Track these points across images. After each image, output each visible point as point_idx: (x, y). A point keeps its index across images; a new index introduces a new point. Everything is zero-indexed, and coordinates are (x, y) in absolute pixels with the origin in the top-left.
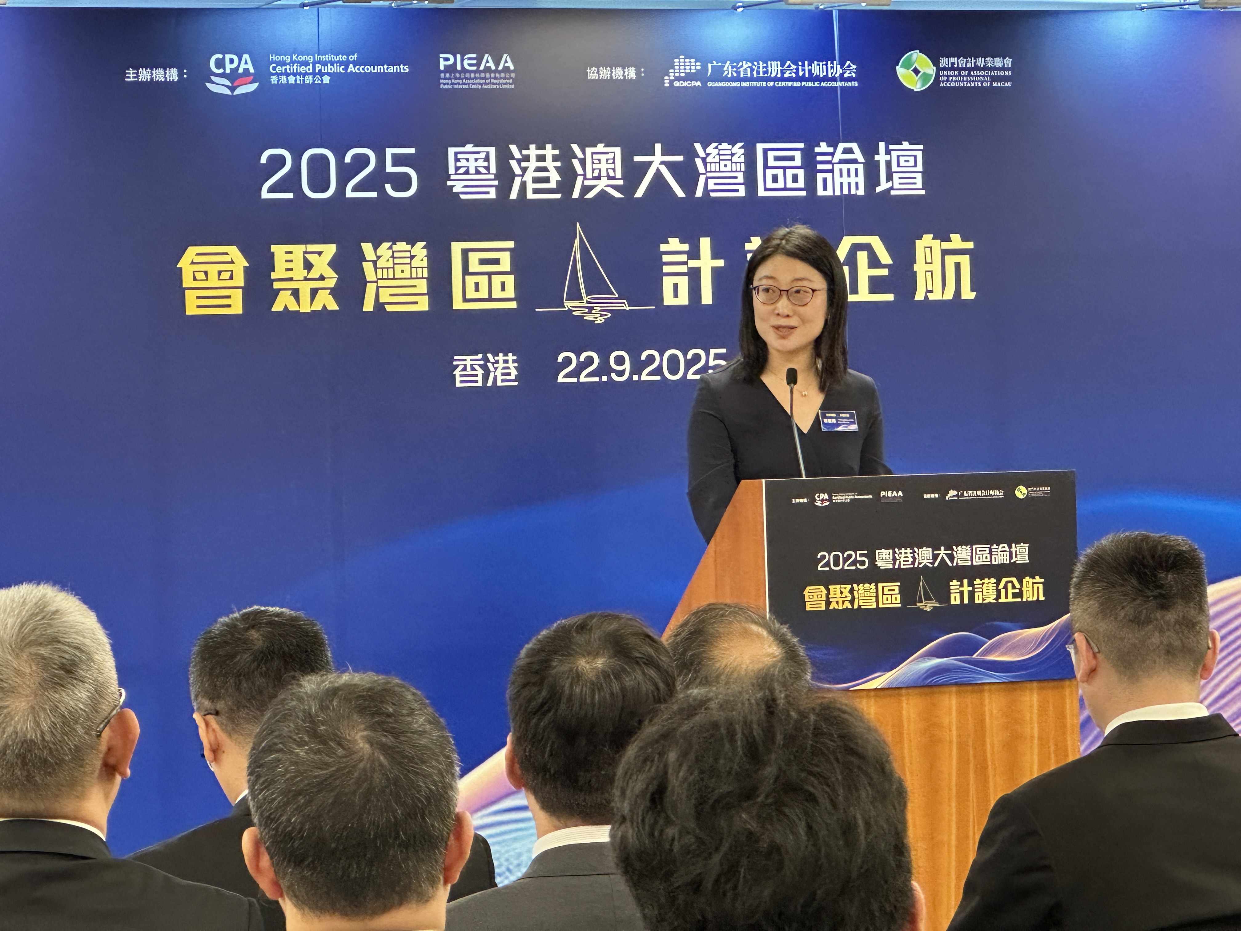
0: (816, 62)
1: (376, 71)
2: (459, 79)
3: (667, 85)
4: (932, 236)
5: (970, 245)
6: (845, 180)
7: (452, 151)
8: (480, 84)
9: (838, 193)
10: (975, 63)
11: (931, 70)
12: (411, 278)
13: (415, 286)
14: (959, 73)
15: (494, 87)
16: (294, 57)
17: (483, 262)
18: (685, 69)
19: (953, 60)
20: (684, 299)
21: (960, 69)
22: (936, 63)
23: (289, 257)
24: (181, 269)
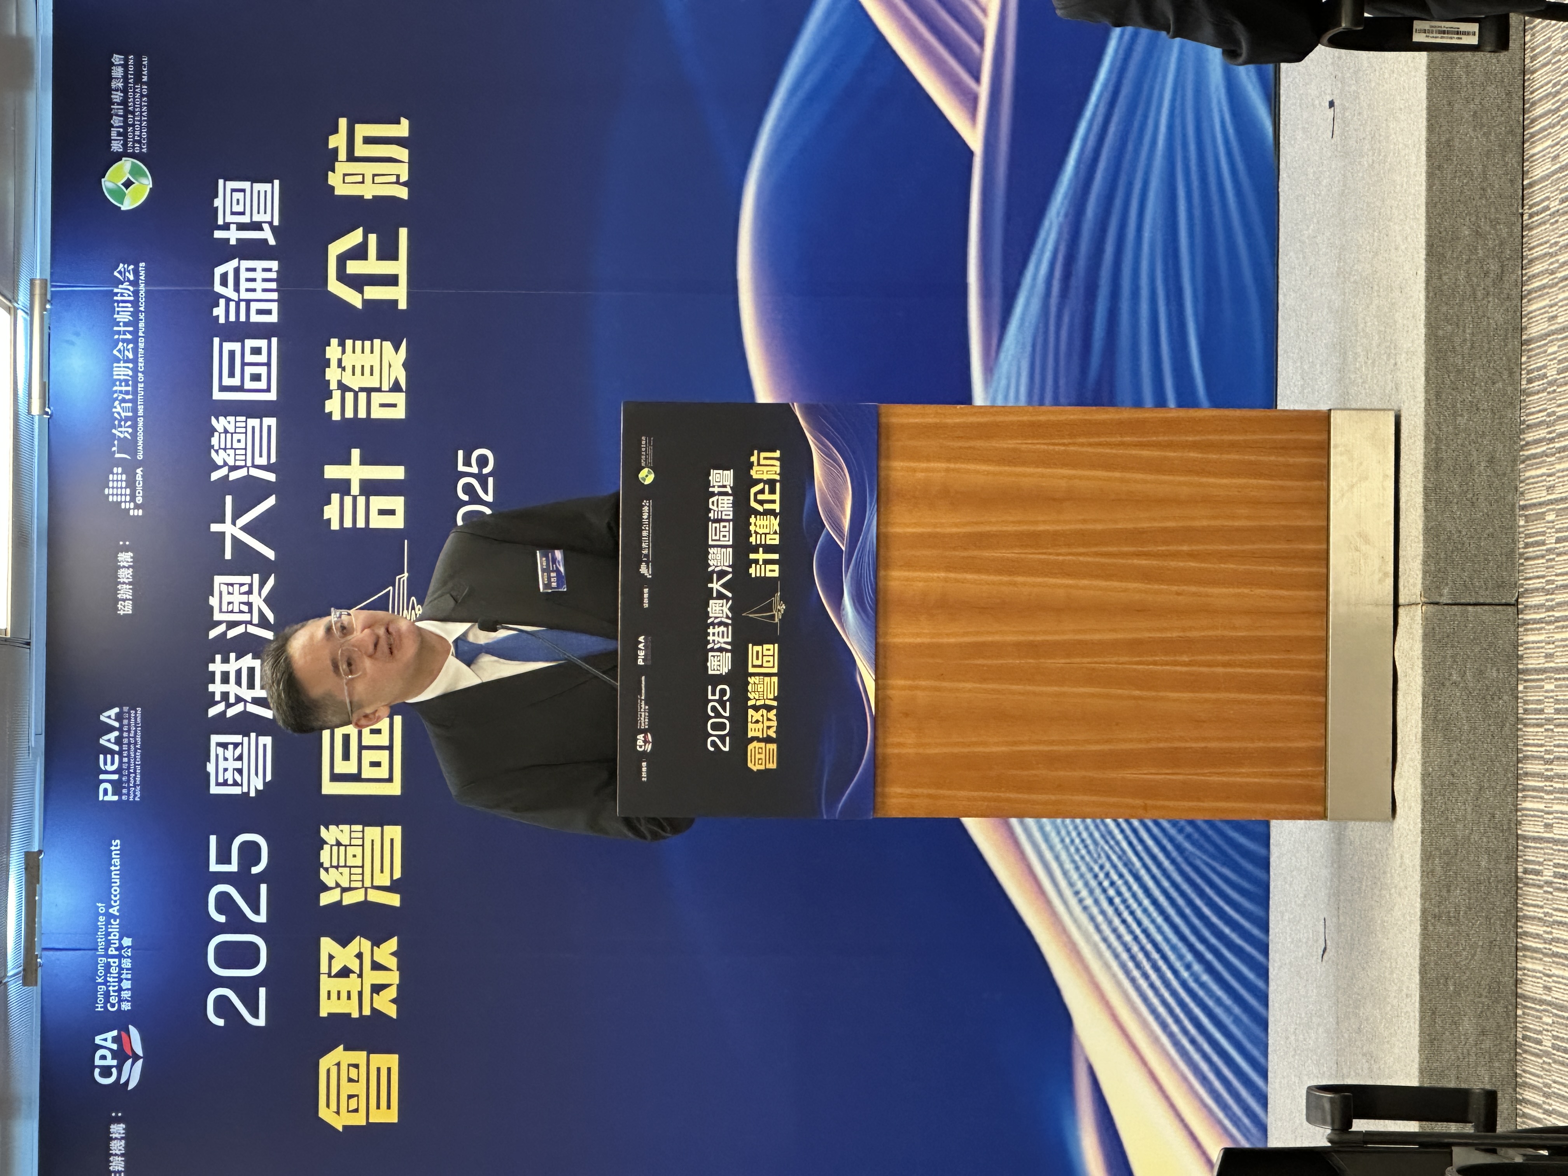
0: (115, 316)
1: (118, 881)
2: (129, 776)
3: (140, 512)
4: (330, 173)
5: (343, 123)
6: (259, 285)
7: (214, 790)
8: (135, 751)
9: (275, 296)
10: (118, 104)
11: (125, 165)
12: (363, 845)
13: (373, 841)
14: (130, 125)
15: (139, 733)
16: (100, 980)
17: (346, 757)
18: (121, 488)
19: (114, 134)
20: (397, 503)
21: (126, 125)
22: (118, 157)
23: (334, 996)
24: (344, 1127)
